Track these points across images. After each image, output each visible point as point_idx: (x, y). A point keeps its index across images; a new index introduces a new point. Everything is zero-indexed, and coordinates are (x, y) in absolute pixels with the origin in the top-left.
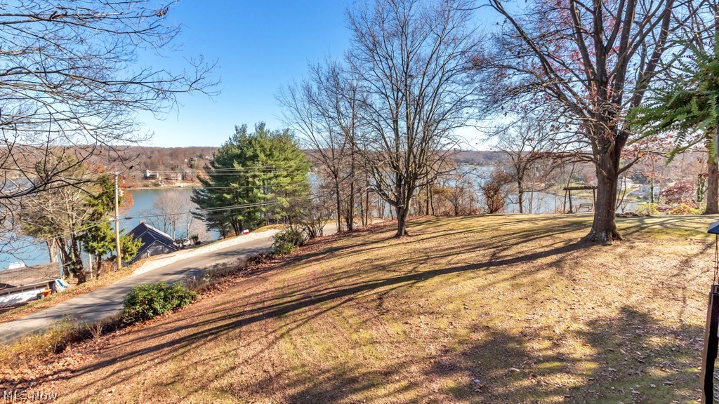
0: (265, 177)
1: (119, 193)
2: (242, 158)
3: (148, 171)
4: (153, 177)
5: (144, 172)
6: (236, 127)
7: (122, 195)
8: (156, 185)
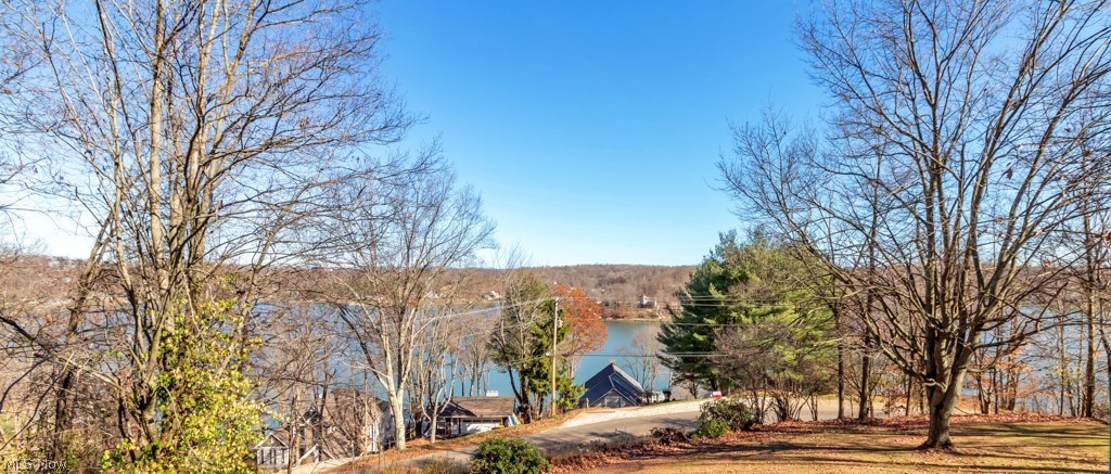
0: (759, 311)
1: (558, 323)
2: (724, 282)
3: (645, 297)
4: (650, 305)
5: (641, 298)
6: (721, 235)
7: (561, 325)
8: (653, 316)
